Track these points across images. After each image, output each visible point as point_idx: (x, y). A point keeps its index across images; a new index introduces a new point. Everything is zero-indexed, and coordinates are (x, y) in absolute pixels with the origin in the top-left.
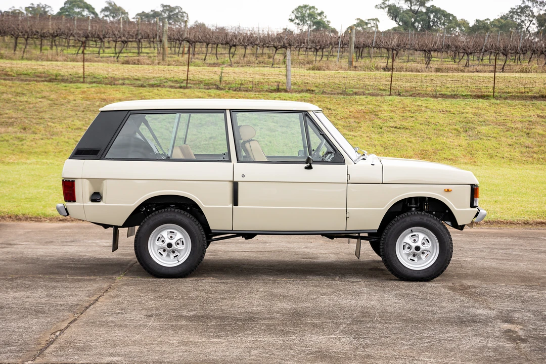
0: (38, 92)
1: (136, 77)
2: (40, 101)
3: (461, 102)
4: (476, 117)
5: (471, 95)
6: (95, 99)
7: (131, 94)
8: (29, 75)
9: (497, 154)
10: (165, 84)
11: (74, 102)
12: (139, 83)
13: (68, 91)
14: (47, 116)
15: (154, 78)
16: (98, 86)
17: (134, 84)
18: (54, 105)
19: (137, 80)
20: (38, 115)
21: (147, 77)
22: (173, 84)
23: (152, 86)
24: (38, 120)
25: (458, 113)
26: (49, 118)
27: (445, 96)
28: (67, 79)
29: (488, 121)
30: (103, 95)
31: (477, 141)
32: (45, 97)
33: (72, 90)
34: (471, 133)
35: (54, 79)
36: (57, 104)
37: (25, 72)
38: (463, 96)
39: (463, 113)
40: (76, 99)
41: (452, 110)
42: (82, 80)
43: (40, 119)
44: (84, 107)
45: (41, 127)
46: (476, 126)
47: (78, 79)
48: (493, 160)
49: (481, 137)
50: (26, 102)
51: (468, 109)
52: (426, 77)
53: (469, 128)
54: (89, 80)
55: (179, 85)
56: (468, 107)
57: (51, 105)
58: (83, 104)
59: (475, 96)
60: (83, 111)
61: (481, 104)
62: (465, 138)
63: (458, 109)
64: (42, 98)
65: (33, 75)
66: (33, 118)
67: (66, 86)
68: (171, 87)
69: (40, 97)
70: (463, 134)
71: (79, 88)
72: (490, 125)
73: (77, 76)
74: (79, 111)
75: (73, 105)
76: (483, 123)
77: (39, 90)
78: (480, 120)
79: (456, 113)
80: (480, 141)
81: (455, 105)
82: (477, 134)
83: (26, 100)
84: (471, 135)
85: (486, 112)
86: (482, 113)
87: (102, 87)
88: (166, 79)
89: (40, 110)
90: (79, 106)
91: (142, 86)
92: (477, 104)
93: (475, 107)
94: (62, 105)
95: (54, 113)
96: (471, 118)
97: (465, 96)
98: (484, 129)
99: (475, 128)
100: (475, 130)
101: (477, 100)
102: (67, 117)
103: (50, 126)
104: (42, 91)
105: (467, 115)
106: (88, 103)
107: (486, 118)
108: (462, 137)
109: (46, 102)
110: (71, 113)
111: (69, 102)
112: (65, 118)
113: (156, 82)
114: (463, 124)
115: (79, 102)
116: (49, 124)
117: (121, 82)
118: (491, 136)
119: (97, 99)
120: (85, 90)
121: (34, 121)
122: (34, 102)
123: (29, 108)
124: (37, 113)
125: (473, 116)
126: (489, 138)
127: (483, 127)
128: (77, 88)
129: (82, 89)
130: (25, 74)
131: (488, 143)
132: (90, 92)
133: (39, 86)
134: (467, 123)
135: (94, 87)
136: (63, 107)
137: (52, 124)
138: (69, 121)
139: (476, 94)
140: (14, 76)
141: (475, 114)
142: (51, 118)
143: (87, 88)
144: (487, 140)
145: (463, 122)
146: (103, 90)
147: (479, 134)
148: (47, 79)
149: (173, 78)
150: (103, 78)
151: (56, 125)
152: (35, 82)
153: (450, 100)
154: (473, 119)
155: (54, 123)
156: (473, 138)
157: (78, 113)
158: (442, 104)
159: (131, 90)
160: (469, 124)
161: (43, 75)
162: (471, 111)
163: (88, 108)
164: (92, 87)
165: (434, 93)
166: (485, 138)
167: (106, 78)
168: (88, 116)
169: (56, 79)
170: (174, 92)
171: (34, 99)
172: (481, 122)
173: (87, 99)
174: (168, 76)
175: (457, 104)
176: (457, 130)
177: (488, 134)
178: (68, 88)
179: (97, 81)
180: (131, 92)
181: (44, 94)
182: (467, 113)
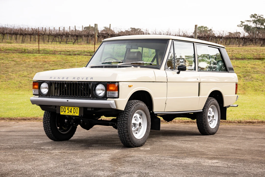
0: (11, 58)
1: (68, 51)
2: (10, 63)
3: (246, 62)
4: (252, 69)
5: (253, 58)
6: (40, 61)
7: (61, 59)
8: (11, 50)
9: (260, 89)
10: (83, 54)
11: (28, 63)
12: (69, 53)
13: (27, 57)
14: (10, 70)
15: (78, 51)
16: (45, 55)
17: (66, 54)
18: (16, 64)
19: (68, 52)
20: (5, 70)
21: (74, 50)
22: (87, 54)
23: (75, 55)
24: (4, 72)
25: (242, 67)
26: (11, 71)
27: (238, 59)
28: (30, 52)
29: (259, 71)
30: (46, 59)
31: (250, 82)
32: (14, 60)
33: (30, 57)
34: (247, 78)
35: (23, 52)
36: (18, 64)
37: (10, 49)
38: (248, 58)
39: (245, 67)
40: (30, 61)
41: (239, 66)
42: (38, 52)
43: (6, 71)
44: (33, 65)
45: (4, 76)
46: (251, 74)
47: (36, 52)
48: (256, 92)
49: (253, 80)
50: (2, 63)
51: (249, 65)
52: (230, 49)
53: (247, 75)
54: (42, 52)
55: (90, 54)
56: (249, 64)
57: (15, 65)
58: (32, 64)
59: (255, 58)
60: (32, 67)
61: (257, 63)
62: (243, 81)
63: (243, 65)
64: (12, 61)
65: (13, 50)
66: (2, 71)
67: (27, 55)
68: (86, 55)
69: (11, 60)
70: (243, 78)
71: (35, 56)
72: (260, 73)
73: (37, 50)
74: (29, 67)
75: (27, 64)
76: (256, 73)
77: (12, 57)
78: (254, 71)
79: (241, 67)
80: (252, 82)
81: (242, 63)
82: (251, 79)
83: (3, 62)
84: (247, 79)
85: (259, 66)
86: (257, 67)
87: (47, 55)
88: (84, 51)
89: (8, 67)
90: (30, 65)
91: (70, 55)
92: (255, 62)
93: (254, 64)
94: (21, 64)
95: (15, 68)
96: (249, 70)
97: (249, 58)
98: (255, 76)
99: (250, 75)
100: (250, 76)
101: (255, 61)
102: (21, 70)
103: (10, 75)
104: (14, 57)
105: (248, 68)
106: (36, 63)
107: (258, 69)
108: (241, 80)
109: (13, 63)
110: (24, 68)
111: (25, 63)
112: (20, 71)
113: (78, 53)
114: (244, 73)
115: (31, 62)
116: (10, 74)
117: (59, 53)
118: (259, 79)
119: (41, 61)
120: (37, 57)
121: (3, 73)
122: (7, 63)
123: (3, 66)
124: (5, 69)
125: (251, 69)
126: (258, 81)
127: (255, 75)
128: (33, 56)
129: (36, 56)
130: (9, 50)
131: (256, 83)
132: (39, 58)
133: (13, 55)
134: (247, 72)
135: (43, 55)
136: (22, 65)
137: (11, 74)
138: (21, 73)
139: (256, 57)
140: (3, 51)
141: (252, 68)
142: (12, 71)
143: (39, 56)
144: (256, 81)
145: (244, 72)
146: (47, 57)
147: (252, 78)
148: (20, 52)
149: (89, 50)
150: (50, 51)
151: (13, 74)
152: (12, 54)
153: (240, 60)
154: (250, 70)
155: (12, 73)
156: (248, 80)
157: (28, 68)
158: (234, 63)
159: (62, 56)
160: (248, 73)
161: (19, 50)
162: (250, 66)
163: (35, 65)
164: (41, 55)
165: (232, 57)
166: (255, 81)
167: (52, 51)
168: (33, 70)
169: (24, 52)
170: (86, 57)
171: (7, 61)
172: (255, 72)
173: (36, 61)
174: (86, 50)
175: (244, 63)
176: (240, 76)
177: (257, 78)
178: (28, 56)
179: (46, 52)
180: (62, 58)
181: (14, 59)
182: (248, 67)
